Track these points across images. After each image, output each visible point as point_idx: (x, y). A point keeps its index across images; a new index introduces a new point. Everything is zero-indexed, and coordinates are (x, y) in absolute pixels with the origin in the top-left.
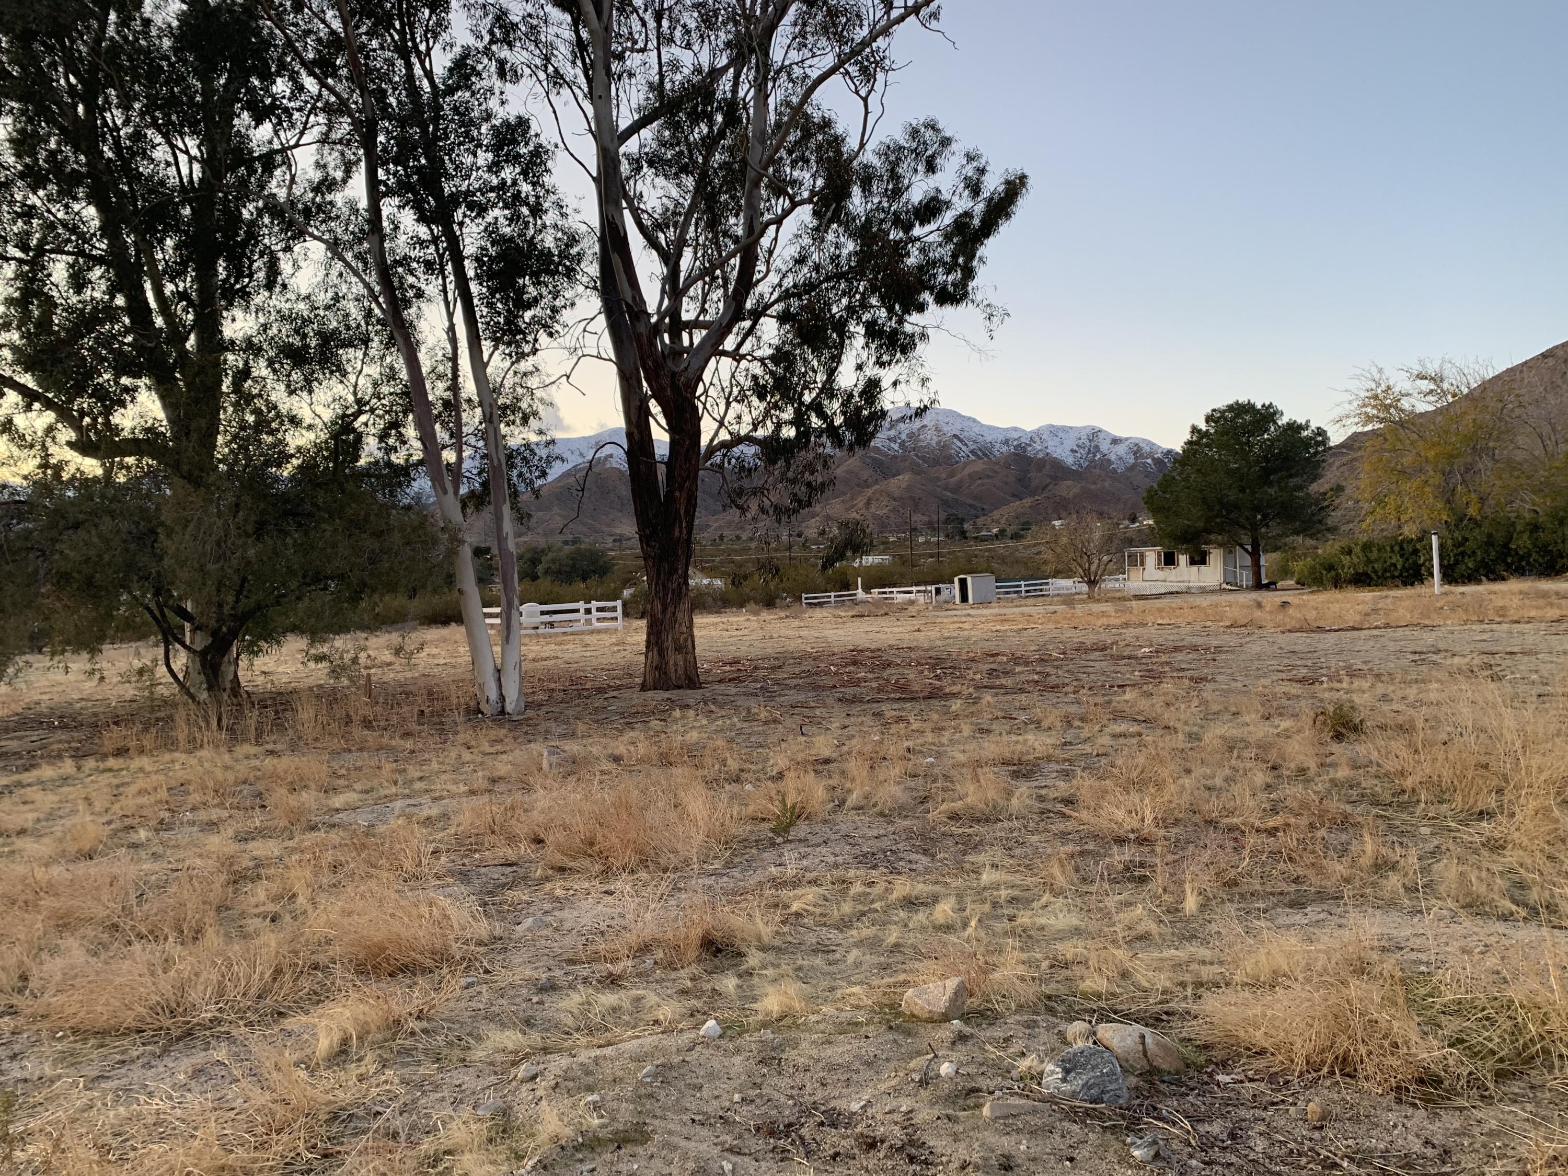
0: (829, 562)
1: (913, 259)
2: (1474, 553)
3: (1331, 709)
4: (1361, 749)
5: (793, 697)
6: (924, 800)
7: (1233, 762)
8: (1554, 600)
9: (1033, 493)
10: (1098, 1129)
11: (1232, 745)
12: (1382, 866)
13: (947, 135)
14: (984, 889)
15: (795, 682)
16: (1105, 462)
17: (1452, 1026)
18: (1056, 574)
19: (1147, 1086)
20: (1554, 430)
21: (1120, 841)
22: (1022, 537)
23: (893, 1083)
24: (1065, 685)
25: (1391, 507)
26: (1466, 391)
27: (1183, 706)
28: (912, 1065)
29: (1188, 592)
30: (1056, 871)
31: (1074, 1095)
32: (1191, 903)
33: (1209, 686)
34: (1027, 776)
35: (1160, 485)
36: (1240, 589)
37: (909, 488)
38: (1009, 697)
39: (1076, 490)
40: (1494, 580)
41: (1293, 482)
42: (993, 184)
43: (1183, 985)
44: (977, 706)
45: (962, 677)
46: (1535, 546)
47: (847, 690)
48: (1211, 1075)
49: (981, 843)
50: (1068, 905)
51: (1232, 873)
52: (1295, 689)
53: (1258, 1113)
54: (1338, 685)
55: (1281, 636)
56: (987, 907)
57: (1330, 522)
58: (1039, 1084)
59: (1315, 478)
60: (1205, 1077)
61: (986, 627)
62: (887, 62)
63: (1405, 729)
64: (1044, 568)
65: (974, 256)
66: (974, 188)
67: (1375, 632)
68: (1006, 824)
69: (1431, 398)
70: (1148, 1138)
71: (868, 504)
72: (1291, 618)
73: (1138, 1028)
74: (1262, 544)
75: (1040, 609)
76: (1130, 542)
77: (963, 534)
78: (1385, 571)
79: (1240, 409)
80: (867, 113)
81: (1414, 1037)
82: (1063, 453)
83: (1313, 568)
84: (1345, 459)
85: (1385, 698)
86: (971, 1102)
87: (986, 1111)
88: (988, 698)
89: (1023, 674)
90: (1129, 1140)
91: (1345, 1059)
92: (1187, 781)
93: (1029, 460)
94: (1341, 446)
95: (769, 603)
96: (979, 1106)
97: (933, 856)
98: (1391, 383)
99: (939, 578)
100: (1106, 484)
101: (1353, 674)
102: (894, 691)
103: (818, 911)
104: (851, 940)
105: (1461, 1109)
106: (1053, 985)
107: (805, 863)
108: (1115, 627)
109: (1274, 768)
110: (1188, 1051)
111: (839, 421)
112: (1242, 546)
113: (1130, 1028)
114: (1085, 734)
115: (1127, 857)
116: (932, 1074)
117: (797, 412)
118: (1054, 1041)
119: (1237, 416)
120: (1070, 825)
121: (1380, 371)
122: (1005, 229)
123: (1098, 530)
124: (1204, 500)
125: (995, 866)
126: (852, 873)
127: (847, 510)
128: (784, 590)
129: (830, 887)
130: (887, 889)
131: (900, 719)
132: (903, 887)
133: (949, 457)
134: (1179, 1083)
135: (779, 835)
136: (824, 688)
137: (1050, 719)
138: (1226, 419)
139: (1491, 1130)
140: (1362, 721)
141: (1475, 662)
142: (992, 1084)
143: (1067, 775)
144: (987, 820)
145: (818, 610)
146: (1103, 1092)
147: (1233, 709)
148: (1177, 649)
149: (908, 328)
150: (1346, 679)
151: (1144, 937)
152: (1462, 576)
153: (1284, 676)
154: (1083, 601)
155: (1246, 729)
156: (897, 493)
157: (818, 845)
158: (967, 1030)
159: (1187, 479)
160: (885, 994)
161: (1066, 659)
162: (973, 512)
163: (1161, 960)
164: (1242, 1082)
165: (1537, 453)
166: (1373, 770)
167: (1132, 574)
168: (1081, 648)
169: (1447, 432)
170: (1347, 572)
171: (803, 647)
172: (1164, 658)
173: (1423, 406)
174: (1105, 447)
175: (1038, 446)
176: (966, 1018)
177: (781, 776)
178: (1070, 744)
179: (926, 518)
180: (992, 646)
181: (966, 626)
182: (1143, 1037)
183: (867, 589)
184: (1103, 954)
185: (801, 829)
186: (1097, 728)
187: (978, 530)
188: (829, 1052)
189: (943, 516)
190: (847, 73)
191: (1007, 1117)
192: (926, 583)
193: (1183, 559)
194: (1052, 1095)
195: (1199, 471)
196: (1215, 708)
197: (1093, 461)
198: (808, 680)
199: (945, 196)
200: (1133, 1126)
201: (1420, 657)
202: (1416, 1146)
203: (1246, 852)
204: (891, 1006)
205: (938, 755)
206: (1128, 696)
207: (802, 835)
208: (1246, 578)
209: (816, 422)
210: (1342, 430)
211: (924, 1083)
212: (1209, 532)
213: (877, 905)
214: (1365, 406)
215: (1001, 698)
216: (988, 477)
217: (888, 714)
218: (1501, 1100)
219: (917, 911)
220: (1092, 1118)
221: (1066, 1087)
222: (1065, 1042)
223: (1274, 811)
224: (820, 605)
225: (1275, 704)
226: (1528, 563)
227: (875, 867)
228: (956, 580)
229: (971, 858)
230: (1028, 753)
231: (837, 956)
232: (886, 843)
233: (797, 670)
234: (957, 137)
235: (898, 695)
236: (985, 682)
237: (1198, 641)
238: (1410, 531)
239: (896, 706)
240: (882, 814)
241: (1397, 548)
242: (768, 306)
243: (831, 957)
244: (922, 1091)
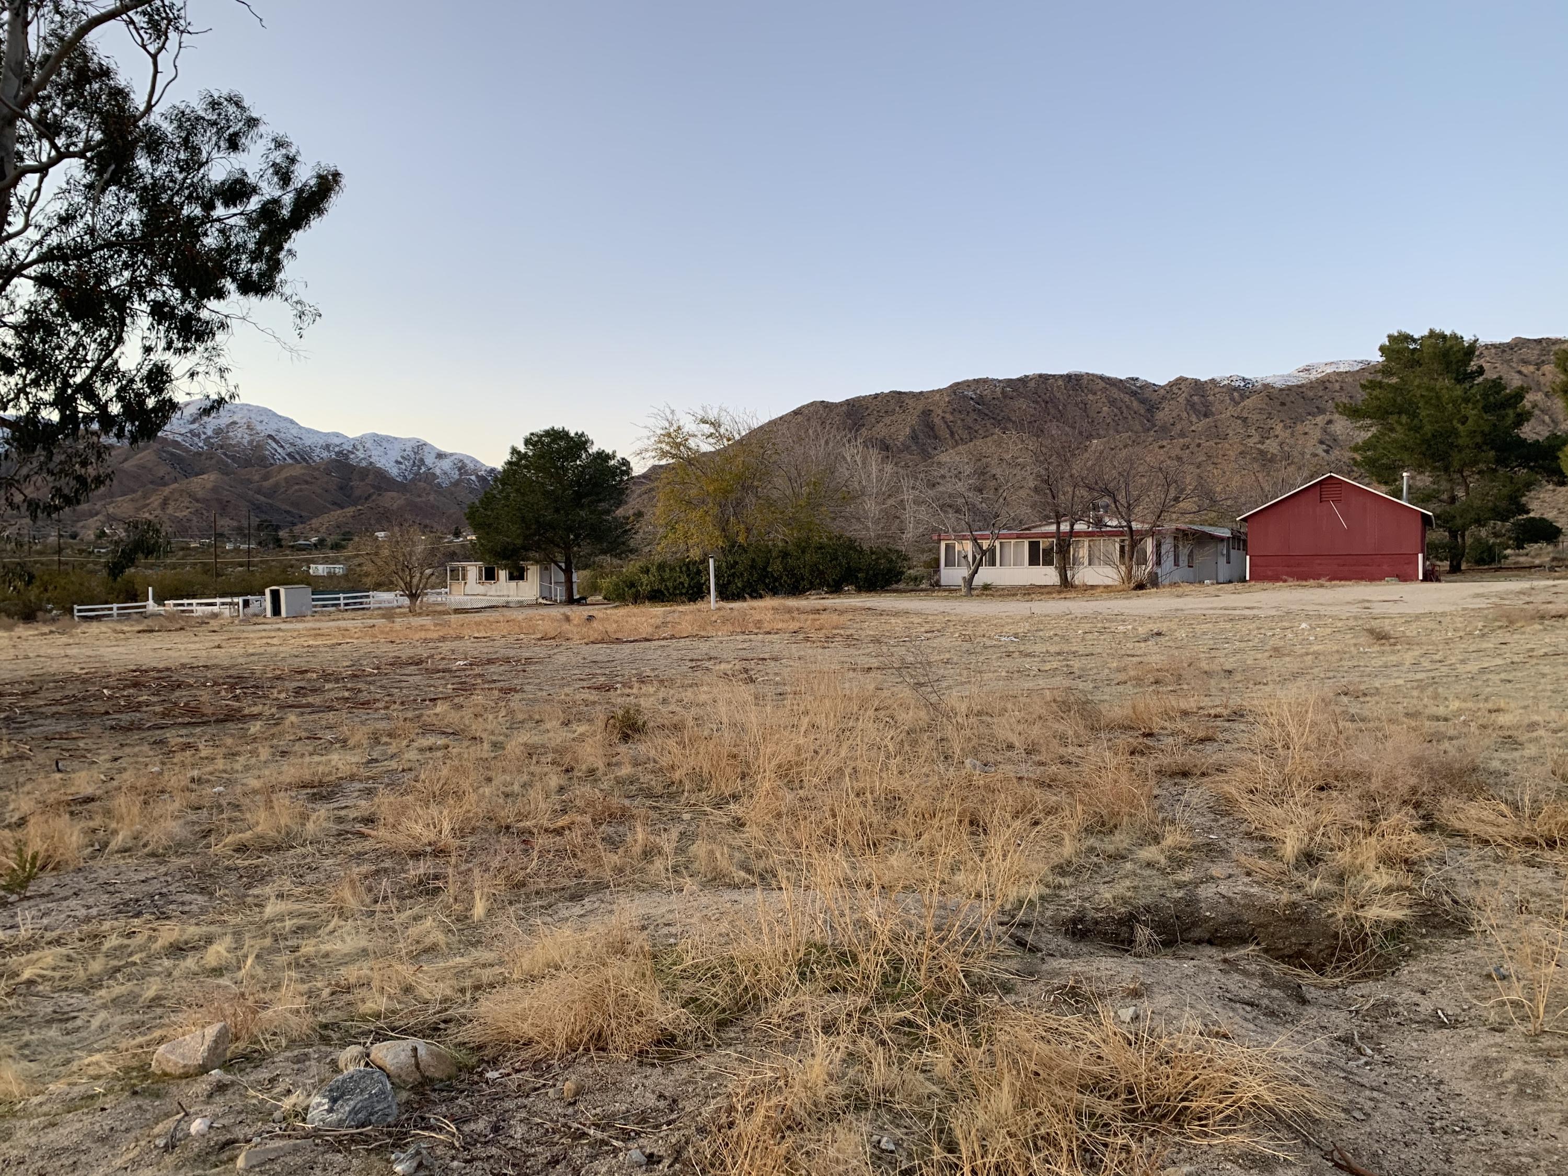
0: (115, 569)
1: (211, 241)
2: (742, 574)
3: (620, 712)
4: (642, 748)
5: (51, 727)
6: (207, 834)
7: (532, 768)
8: (795, 614)
9: (355, 504)
10: (363, 1153)
11: (531, 752)
12: (649, 853)
13: (254, 115)
14: (269, 921)
15: (54, 709)
16: (430, 477)
17: (687, 987)
18: (378, 587)
19: (417, 1098)
20: (799, 474)
21: (416, 855)
22: (344, 547)
23: (131, 1155)
24: (376, 701)
25: (680, 533)
26: (737, 437)
27: (491, 717)
28: (156, 1131)
29: (507, 606)
30: (347, 893)
31: (340, 1123)
32: (479, 909)
33: (518, 696)
34: (327, 797)
35: (481, 502)
36: (555, 603)
37: (215, 489)
38: (316, 716)
39: (401, 502)
40: (755, 598)
41: (603, 505)
42: (304, 175)
43: (463, 991)
44: (279, 728)
45: (265, 697)
46: (785, 569)
47: (123, 716)
48: (481, 1074)
49: (269, 873)
50: (356, 928)
51: (520, 876)
52: (593, 696)
53: (520, 1101)
54: (627, 691)
55: (585, 647)
56: (268, 942)
57: (632, 543)
58: (304, 1120)
59: (619, 504)
60: (476, 1078)
61: (301, 641)
62: (182, 22)
63: (677, 728)
64: (364, 580)
65: (281, 248)
66: (284, 177)
67: (663, 643)
68: (300, 850)
69: (711, 440)
70: (411, 1150)
71: (164, 504)
72: (595, 631)
73: (413, 1041)
74: (574, 561)
75: (358, 623)
76: (453, 556)
77: (278, 542)
78: (675, 588)
79: (556, 435)
80: (156, 72)
81: (657, 1004)
82: (387, 463)
83: (617, 585)
84: (643, 488)
85: (665, 701)
86: (224, 1156)
87: (241, 1162)
88: (292, 718)
89: (333, 691)
90: (393, 1157)
91: (600, 1035)
92: (487, 791)
93: (351, 469)
94: (644, 476)
95: (29, 616)
96: (233, 1159)
97: (211, 894)
98: (681, 424)
99: (250, 589)
100: (431, 498)
101: (642, 680)
102: (183, 715)
103: (57, 975)
104: (98, 1002)
105: (689, 1061)
106: (331, 1013)
107: (45, 921)
108: (432, 640)
109: (567, 771)
110: (461, 1055)
111: (115, 409)
112: (556, 563)
113: (404, 1043)
114: (392, 750)
115: (422, 871)
116: (179, 1135)
117: (60, 393)
118: (326, 1070)
119: (554, 441)
120: (368, 845)
121: (673, 412)
122: (316, 223)
123: (421, 543)
124: (523, 519)
125: (280, 896)
126: (107, 925)
127: (138, 510)
128: (48, 601)
129: (78, 944)
130: (150, 937)
131: (187, 746)
132: (169, 933)
133: (264, 458)
134: (450, 1088)
135: (12, 892)
136: (92, 715)
137: (357, 738)
138: (542, 444)
139: (710, 1074)
140: (645, 723)
141: (737, 667)
142: (250, 1132)
143: (369, 793)
144: (278, 849)
145: (95, 624)
146: (372, 1114)
147: (537, 717)
148: (490, 662)
149: (204, 314)
150: (636, 685)
151: (432, 949)
152: (733, 594)
153: (585, 684)
154: (404, 615)
155: (546, 736)
156: (200, 494)
157: (66, 898)
158: (228, 1078)
159: (507, 498)
160: (135, 1055)
161: (379, 674)
162: (290, 519)
163: (446, 969)
164: (509, 1075)
165: (787, 493)
166: (650, 766)
167: (454, 588)
168: (397, 663)
169: (723, 470)
170: (645, 589)
171: (69, 668)
172: (477, 670)
173: (706, 447)
174: (430, 460)
175: (360, 454)
176: (227, 1066)
177: (22, 822)
178: (376, 761)
179: (235, 524)
180: (301, 663)
181: (275, 641)
182: (415, 1050)
183: (160, 600)
184: (388, 972)
185: (47, 881)
186: (405, 743)
187: (295, 538)
188: (52, 1136)
189: (255, 521)
190: (132, 22)
191: (264, 1164)
192: (233, 595)
193: (503, 574)
194: (316, 1129)
195: (518, 491)
196: (520, 716)
197: (417, 474)
198: (73, 707)
199: (252, 179)
200: (399, 1143)
201: (696, 665)
202: (651, 1101)
203: (535, 854)
204: (141, 1068)
205: (229, 783)
206: (438, 710)
207: (45, 889)
208: (560, 593)
209: (84, 407)
210: (642, 462)
211: (169, 1147)
212: (526, 549)
213: (136, 958)
214: (660, 442)
215: (307, 717)
216: (307, 482)
217: (173, 741)
218: (719, 1046)
219: (184, 958)
220: (357, 1143)
221: (334, 1117)
222: (337, 1070)
223: (564, 811)
224: (98, 618)
225: (574, 711)
226: (780, 584)
227: (138, 915)
228: (267, 591)
229: (255, 891)
230: (330, 774)
231: (79, 1022)
232: (155, 886)
233: (58, 696)
234: (264, 119)
235: (187, 720)
236: (291, 701)
237: (511, 653)
238: (695, 554)
239: (183, 732)
240: (153, 855)
241: (684, 569)
242: (23, 266)
243: (70, 1025)
244: (166, 1156)
